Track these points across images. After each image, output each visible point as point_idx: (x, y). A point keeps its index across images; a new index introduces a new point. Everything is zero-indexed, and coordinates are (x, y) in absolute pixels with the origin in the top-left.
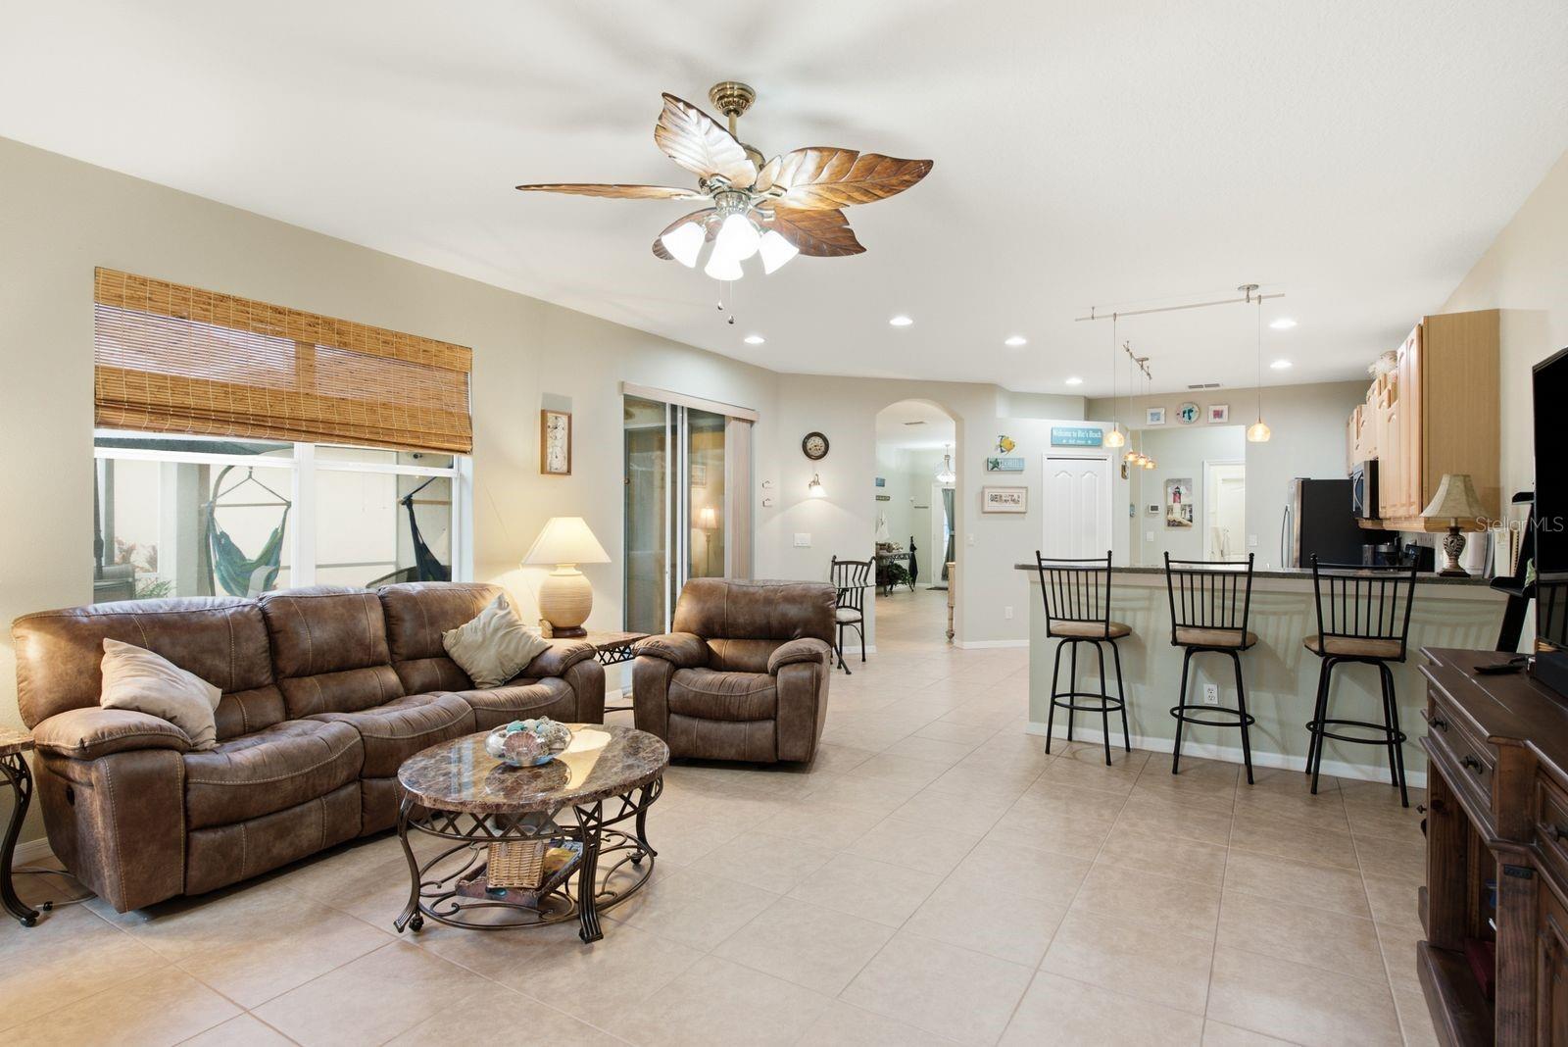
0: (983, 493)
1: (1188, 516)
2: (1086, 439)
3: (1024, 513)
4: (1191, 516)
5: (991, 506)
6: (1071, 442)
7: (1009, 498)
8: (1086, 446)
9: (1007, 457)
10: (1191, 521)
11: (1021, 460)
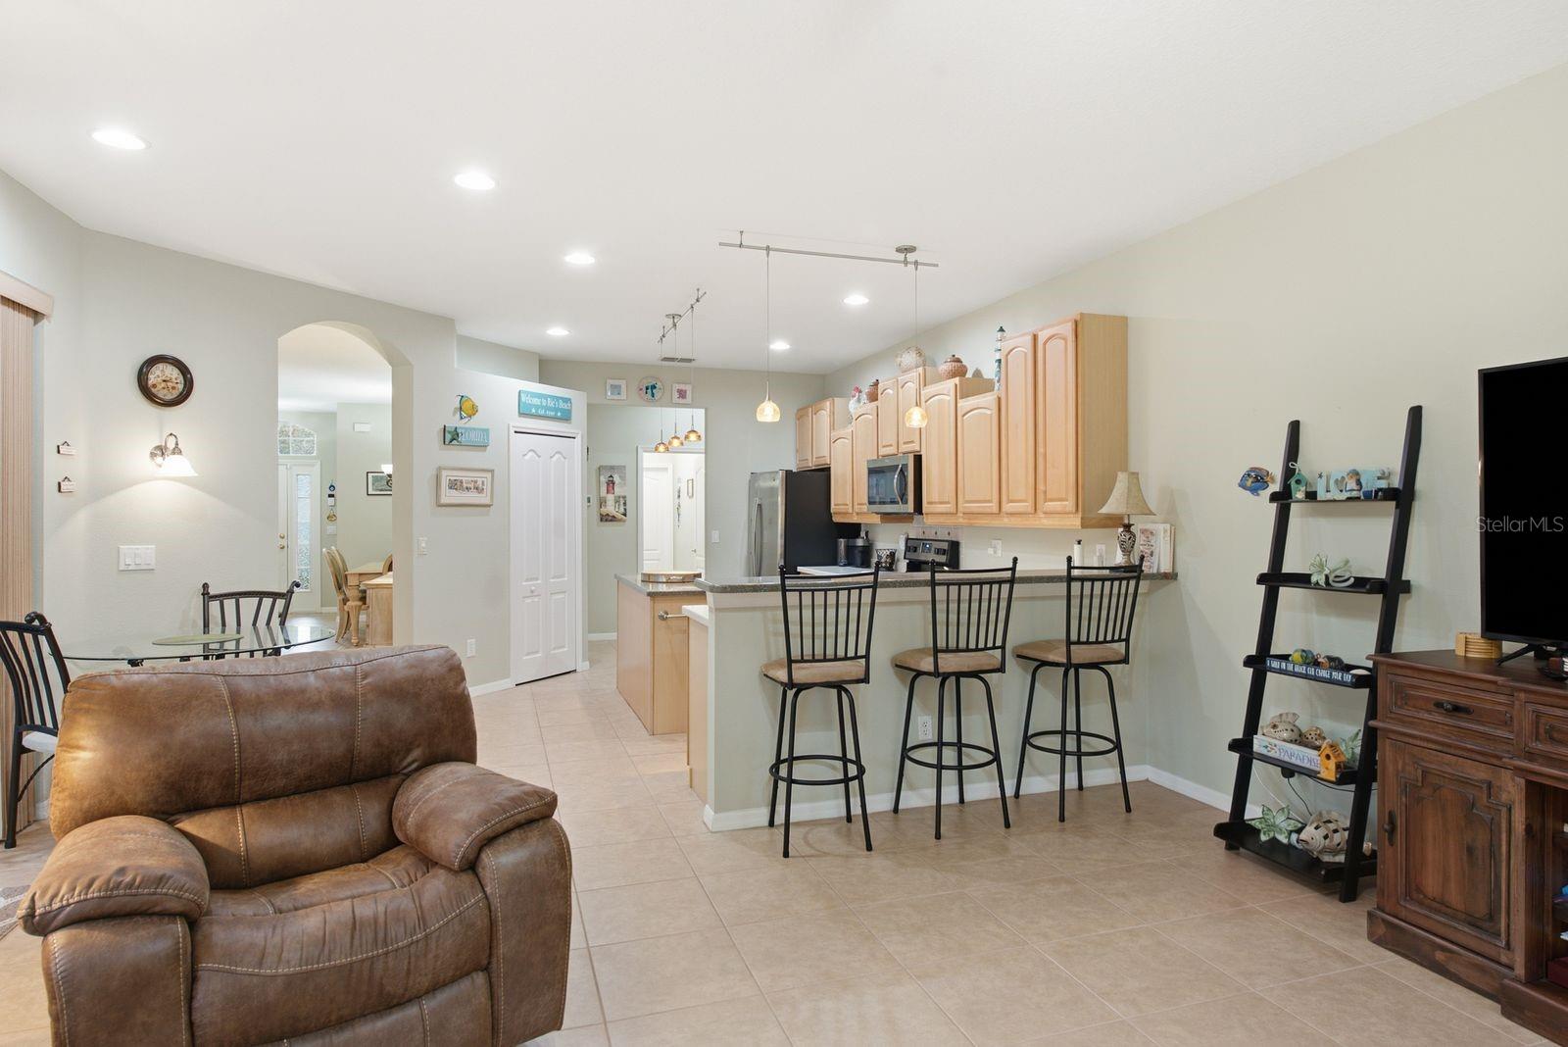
0: (438, 478)
1: (622, 510)
2: (556, 410)
3: (489, 506)
4: (625, 509)
5: (449, 496)
6: (542, 412)
7: (472, 486)
8: (554, 418)
9: (467, 426)
10: (625, 515)
11: (486, 431)
